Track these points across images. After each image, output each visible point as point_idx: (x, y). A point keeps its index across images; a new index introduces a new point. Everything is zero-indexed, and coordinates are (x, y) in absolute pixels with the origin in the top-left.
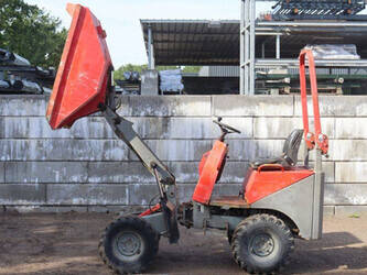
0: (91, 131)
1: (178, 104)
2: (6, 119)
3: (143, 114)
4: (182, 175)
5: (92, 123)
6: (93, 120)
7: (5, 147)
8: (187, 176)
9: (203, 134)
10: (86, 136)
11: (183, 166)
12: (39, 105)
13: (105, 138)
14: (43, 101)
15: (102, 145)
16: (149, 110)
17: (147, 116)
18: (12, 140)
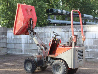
1: (88, 28)
3: (78, 31)
6: (66, 33)
7: (46, 40)
8: (91, 50)
9: (96, 37)
10: (64, 37)
17: (80, 31)
18: (47, 39)
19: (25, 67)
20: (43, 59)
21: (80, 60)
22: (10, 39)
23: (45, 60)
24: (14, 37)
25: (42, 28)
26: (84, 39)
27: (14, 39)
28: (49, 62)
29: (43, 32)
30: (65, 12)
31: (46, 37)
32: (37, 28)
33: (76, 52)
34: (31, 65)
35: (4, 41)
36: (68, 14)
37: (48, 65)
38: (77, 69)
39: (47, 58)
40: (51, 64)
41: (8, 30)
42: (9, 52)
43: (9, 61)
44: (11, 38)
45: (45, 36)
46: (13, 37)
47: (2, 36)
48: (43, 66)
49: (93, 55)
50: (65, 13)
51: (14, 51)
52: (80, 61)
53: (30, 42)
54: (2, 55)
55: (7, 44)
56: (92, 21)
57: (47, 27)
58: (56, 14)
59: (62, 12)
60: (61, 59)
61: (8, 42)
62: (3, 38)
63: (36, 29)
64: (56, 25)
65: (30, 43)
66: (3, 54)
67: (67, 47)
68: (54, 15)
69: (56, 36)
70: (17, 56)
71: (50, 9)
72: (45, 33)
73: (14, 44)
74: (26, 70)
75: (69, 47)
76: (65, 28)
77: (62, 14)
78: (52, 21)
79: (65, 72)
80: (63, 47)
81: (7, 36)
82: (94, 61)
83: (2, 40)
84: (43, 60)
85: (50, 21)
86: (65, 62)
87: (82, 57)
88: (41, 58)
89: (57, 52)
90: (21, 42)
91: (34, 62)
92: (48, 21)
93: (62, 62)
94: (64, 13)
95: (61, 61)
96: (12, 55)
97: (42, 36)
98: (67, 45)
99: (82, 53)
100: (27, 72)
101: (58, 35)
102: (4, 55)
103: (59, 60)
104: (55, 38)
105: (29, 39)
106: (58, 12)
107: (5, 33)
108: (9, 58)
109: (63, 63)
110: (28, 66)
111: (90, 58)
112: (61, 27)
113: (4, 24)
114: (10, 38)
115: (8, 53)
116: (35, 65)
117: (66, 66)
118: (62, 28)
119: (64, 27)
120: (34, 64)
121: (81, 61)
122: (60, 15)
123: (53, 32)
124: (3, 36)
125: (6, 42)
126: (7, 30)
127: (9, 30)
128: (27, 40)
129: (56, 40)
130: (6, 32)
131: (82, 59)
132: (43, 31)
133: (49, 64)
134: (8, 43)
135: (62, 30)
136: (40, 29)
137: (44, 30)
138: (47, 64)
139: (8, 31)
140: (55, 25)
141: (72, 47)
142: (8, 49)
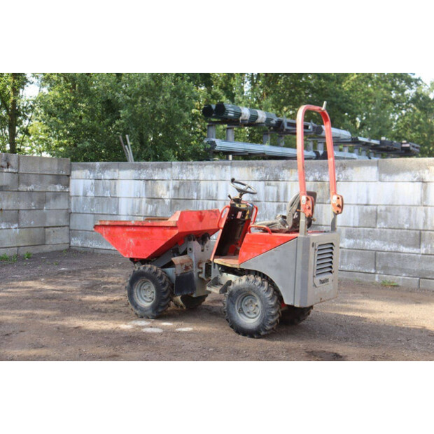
0: (266, 194)
1: (344, 169)
2: (202, 183)
3: (311, 178)
4: (346, 240)
5: (268, 187)
6: (269, 185)
8: (352, 241)
9: (368, 200)
10: (262, 199)
11: (347, 231)
12: (226, 170)
13: (277, 202)
14: (229, 167)
15: (275, 208)
16: (317, 175)
17: (316, 181)
18: (206, 201)
19: (131, 295)
20: (195, 271)
21: (323, 277)
22: (81, 199)
23: (202, 276)
24: (95, 193)
25: (189, 167)
26: (339, 206)
27: (92, 200)
28: (216, 282)
29: (191, 178)
30: (265, 117)
31: (203, 194)
32: (171, 167)
33: (312, 250)
34: (153, 289)
35: (61, 204)
36: (273, 122)
37: (210, 292)
38: (312, 307)
39: (208, 267)
40: (224, 290)
41: (75, 170)
42: (76, 242)
43: (74, 272)
44: (85, 196)
45: (198, 191)
46: (91, 194)
47: (56, 188)
48: (194, 296)
49: (355, 259)
50: (264, 121)
51: (92, 239)
52: (322, 282)
53: (149, 211)
54: (53, 252)
55: (69, 214)
56: (346, 150)
57: (205, 165)
58: (235, 122)
59: (254, 117)
60: (257, 273)
61: (72, 208)
62: (56, 195)
63: (169, 169)
64: (233, 159)
65: (146, 213)
66: (55, 249)
67: (280, 231)
68: (226, 126)
69: (242, 192)
70: (102, 254)
71: (214, 107)
72: (197, 181)
73: (92, 216)
74: (136, 306)
75: (287, 232)
76: (266, 168)
77: (252, 122)
78: (221, 144)
79: (273, 316)
80: (265, 231)
81: (72, 189)
82: (357, 278)
83: (52, 202)
84: (195, 274)
85: (213, 144)
86: (271, 282)
87: (331, 267)
88: (187, 268)
89: (245, 250)
90: (117, 208)
91: (163, 281)
92: (208, 143)
93: (262, 285)
94: (259, 120)
95: (259, 279)
96: (86, 253)
97: (189, 192)
98: (279, 226)
99: (331, 253)
100: (138, 312)
101: (249, 190)
102: (61, 251)
103: (252, 277)
104: (238, 201)
105: (144, 200)
106: (240, 114)
107: (64, 179)
108: (77, 261)
109: (266, 287)
110: (143, 294)
111: (346, 269)
112: (252, 165)
113: (62, 149)
114: (81, 194)
115: (72, 244)
116: (165, 293)
117: (276, 298)
118: (255, 168)
119: (263, 165)
120: (164, 289)
121: (327, 280)
122: (245, 125)
123: (233, 180)
124: (59, 188)
125: (68, 209)
126: (71, 170)
127: (78, 169)
128: (137, 204)
129: (243, 206)
130: (69, 176)
131: (331, 275)
132: (193, 174)
133: (215, 290)
134: (73, 211)
135: (257, 175)
136: (182, 168)
137: (195, 171)
138: (208, 289)
139: (75, 174)
140: (231, 157)
141: (298, 231)
142: (72, 233)
